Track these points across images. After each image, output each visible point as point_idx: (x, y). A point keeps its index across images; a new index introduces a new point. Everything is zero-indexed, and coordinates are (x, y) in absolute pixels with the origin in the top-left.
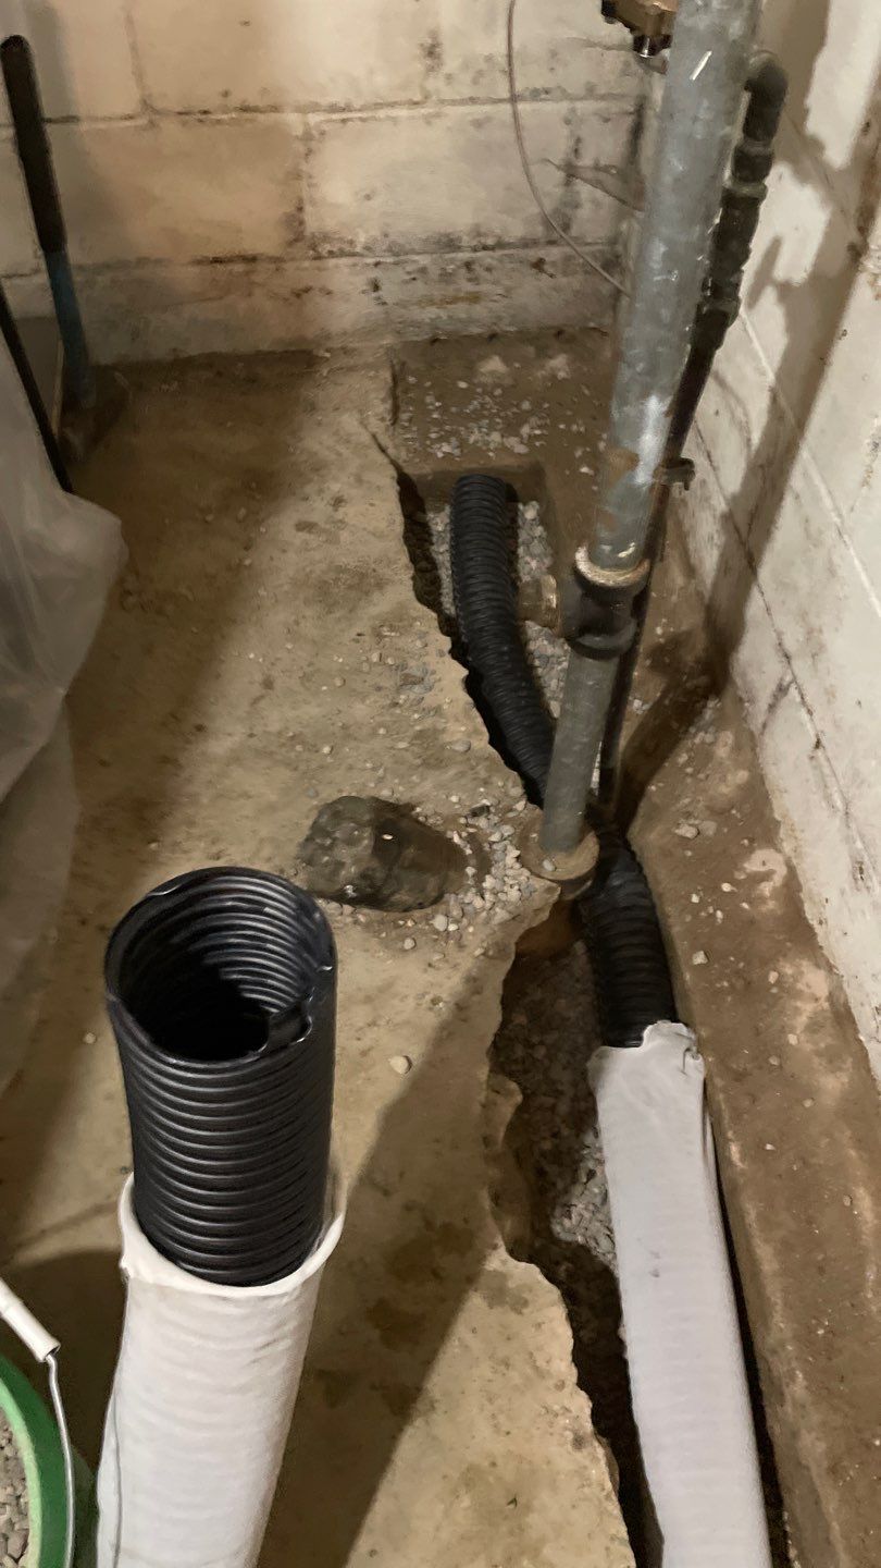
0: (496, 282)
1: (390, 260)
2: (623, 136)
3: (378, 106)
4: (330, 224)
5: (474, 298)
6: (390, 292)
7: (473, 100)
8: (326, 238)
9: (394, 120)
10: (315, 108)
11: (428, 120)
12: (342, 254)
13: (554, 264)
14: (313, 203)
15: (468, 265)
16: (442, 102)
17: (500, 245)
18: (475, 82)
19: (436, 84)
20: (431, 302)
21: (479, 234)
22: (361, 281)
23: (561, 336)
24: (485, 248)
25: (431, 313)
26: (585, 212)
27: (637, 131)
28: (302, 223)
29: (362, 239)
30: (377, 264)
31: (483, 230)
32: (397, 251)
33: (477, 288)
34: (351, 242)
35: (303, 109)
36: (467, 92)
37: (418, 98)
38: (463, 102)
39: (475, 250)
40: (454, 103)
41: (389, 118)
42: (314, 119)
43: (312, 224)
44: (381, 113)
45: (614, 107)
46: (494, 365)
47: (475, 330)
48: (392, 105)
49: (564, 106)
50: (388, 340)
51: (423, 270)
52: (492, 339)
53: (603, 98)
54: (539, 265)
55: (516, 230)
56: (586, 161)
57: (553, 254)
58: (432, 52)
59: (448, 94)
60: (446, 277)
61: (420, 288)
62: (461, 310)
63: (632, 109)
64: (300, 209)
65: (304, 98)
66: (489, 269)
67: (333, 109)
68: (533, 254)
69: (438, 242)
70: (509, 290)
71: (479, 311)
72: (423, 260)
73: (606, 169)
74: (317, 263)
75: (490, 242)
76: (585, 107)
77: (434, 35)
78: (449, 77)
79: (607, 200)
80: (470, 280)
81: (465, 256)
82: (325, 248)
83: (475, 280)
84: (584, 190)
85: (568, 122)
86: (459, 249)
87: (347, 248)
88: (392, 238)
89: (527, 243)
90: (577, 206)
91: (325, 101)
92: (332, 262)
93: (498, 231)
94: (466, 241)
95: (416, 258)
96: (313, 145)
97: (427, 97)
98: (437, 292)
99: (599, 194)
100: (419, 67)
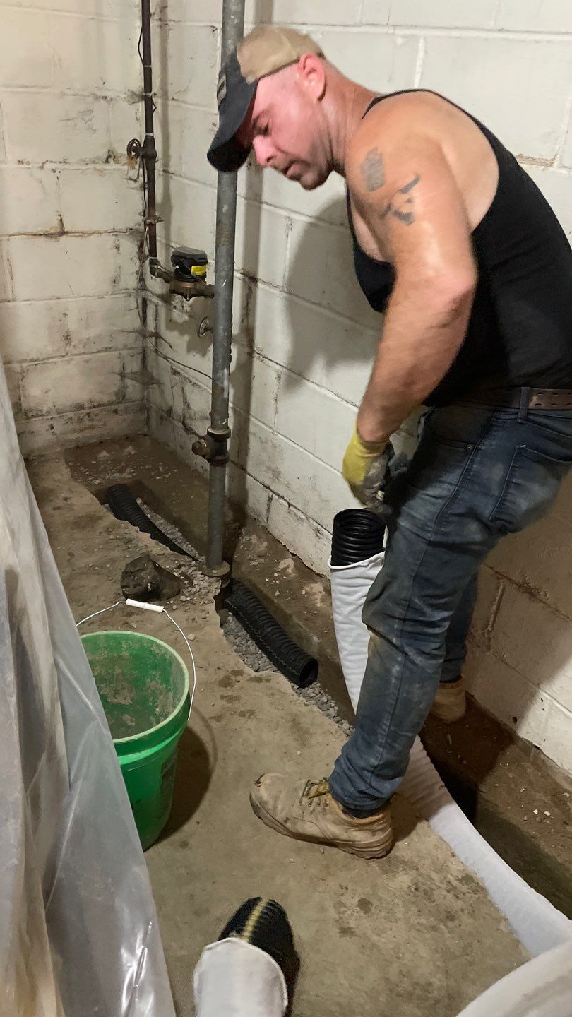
0: (100, 420)
1: (58, 416)
2: (139, 361)
3: (49, 358)
4: (32, 405)
5: (92, 428)
6: (57, 429)
7: (84, 353)
8: (30, 410)
9: (56, 363)
10: (25, 361)
11: (68, 361)
12: (37, 416)
13: (121, 410)
14: (25, 396)
15: (88, 414)
16: (73, 355)
17: (100, 405)
18: (84, 347)
19: (70, 349)
20: (75, 431)
21: (91, 402)
22: (46, 426)
23: (128, 439)
24: (94, 407)
25: (74, 436)
26: (130, 390)
27: (144, 359)
28: (21, 405)
29: (45, 409)
30: (52, 418)
31: (92, 400)
32: (60, 412)
33: (93, 423)
34: (41, 410)
35: (20, 362)
36: (83, 351)
37: (63, 354)
38: (80, 354)
39: (90, 408)
40: (77, 355)
41: (53, 362)
42: (24, 365)
43: (24, 406)
44: (51, 360)
45: (134, 351)
46: (104, 454)
47: (94, 441)
48: (54, 357)
49: (117, 353)
50: (59, 449)
51: (71, 418)
52: (101, 444)
53: (130, 349)
54: (116, 411)
55: (105, 399)
56: (128, 371)
57: (120, 407)
58: (67, 338)
59: (75, 351)
60: (80, 420)
61: (70, 426)
62: (87, 433)
63: (140, 352)
64: (20, 400)
65: (21, 358)
66: (97, 415)
67: (32, 360)
68: (113, 407)
69: (76, 406)
70: (105, 423)
71: (94, 432)
72: (71, 415)
73: (135, 373)
74: (27, 421)
75: (96, 404)
76: (125, 352)
77: (68, 332)
78: (74, 346)
79: (138, 385)
80: (89, 420)
81: (87, 411)
82: (30, 414)
83: (92, 420)
84: (129, 382)
85: (119, 358)
86: (84, 409)
87: (39, 413)
88: (57, 407)
89: (110, 404)
90: (127, 388)
91: (28, 358)
92: (34, 419)
93: (98, 400)
94: (86, 405)
95: (67, 414)
96: (25, 374)
97: (67, 354)
98: (77, 426)
99: (134, 382)
100: (63, 343)
